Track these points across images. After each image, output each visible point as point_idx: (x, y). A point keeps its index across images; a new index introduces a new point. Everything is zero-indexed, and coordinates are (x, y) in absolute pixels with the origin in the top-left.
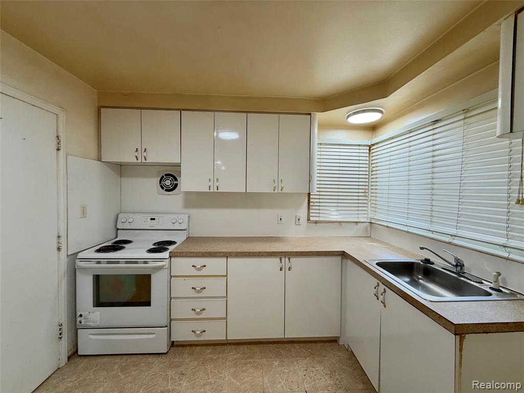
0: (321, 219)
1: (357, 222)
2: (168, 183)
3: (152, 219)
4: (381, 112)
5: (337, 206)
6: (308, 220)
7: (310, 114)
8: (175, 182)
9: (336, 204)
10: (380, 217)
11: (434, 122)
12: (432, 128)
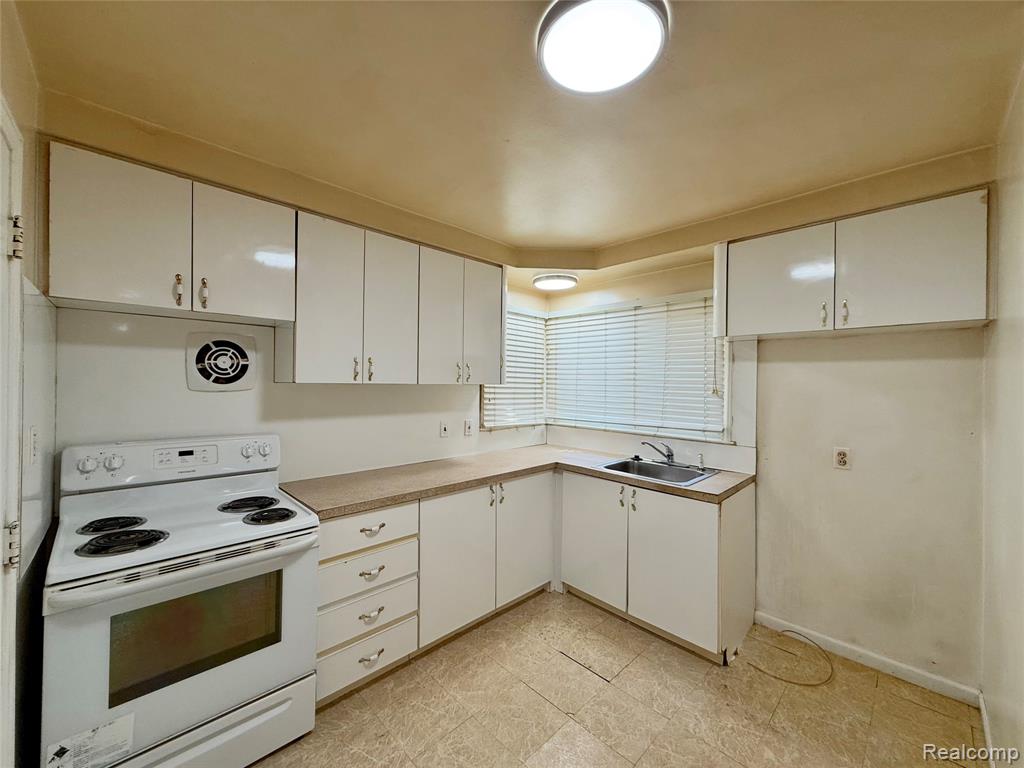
0: (498, 424)
1: (534, 425)
2: (224, 362)
3: (182, 454)
4: (575, 280)
5: (514, 404)
6: (482, 426)
7: (501, 266)
8: (242, 362)
9: (512, 401)
10: (564, 415)
11: (636, 308)
12: (633, 313)
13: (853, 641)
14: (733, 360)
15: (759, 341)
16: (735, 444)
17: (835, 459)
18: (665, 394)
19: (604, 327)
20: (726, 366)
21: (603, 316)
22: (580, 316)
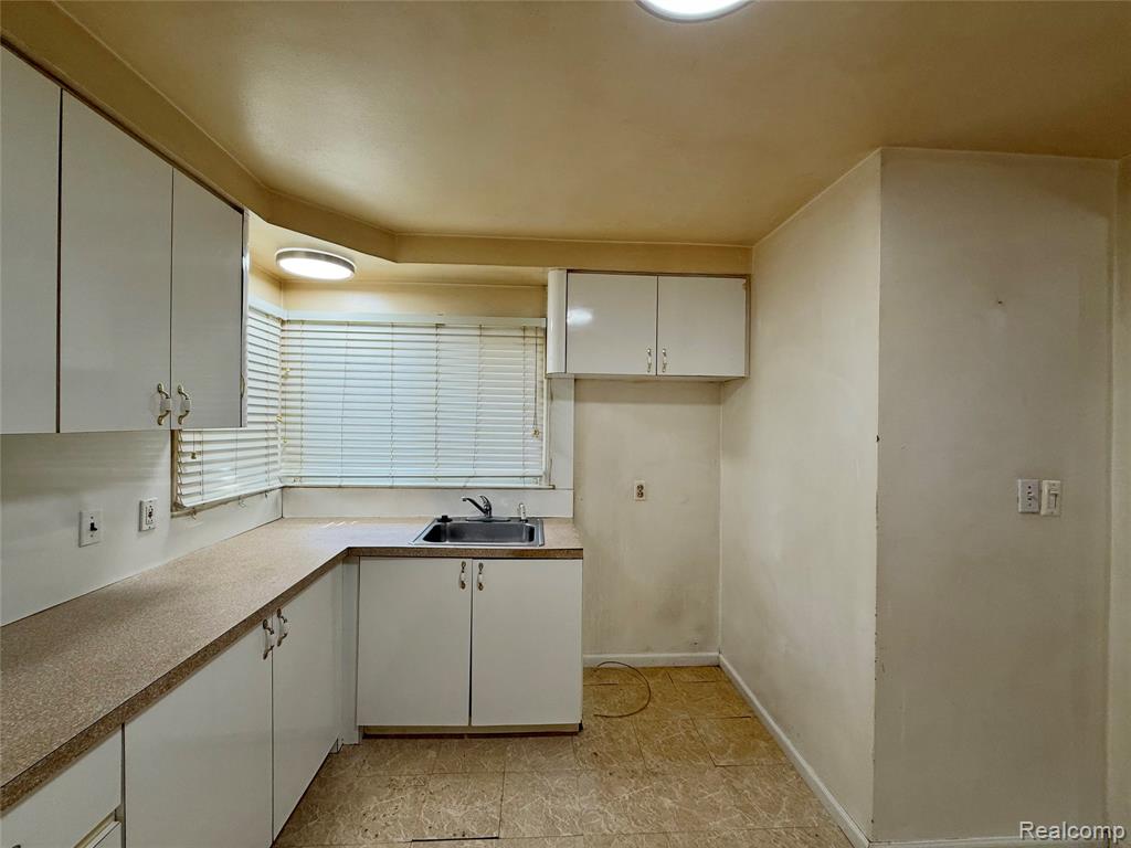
1: (265, 492)
5: (235, 460)
7: (241, 211)
10: (314, 470)
11: (438, 326)
12: (433, 331)
13: (648, 650)
14: (552, 398)
15: (575, 380)
16: (554, 488)
17: (636, 491)
18: (477, 437)
19: (390, 345)
20: (545, 405)
21: (389, 330)
22: (348, 324)
